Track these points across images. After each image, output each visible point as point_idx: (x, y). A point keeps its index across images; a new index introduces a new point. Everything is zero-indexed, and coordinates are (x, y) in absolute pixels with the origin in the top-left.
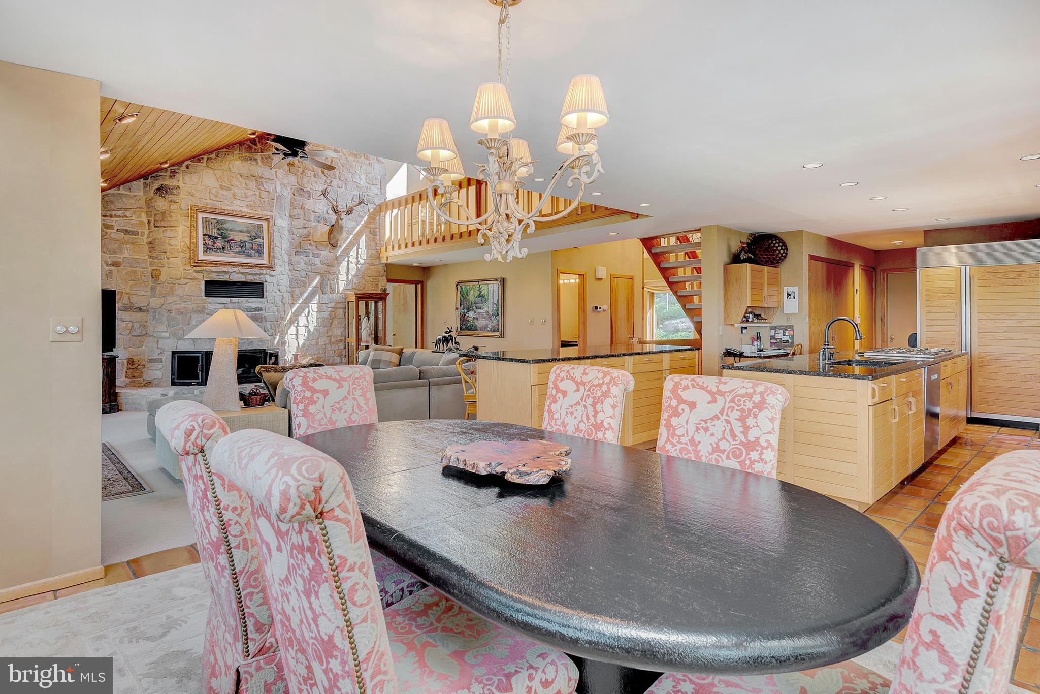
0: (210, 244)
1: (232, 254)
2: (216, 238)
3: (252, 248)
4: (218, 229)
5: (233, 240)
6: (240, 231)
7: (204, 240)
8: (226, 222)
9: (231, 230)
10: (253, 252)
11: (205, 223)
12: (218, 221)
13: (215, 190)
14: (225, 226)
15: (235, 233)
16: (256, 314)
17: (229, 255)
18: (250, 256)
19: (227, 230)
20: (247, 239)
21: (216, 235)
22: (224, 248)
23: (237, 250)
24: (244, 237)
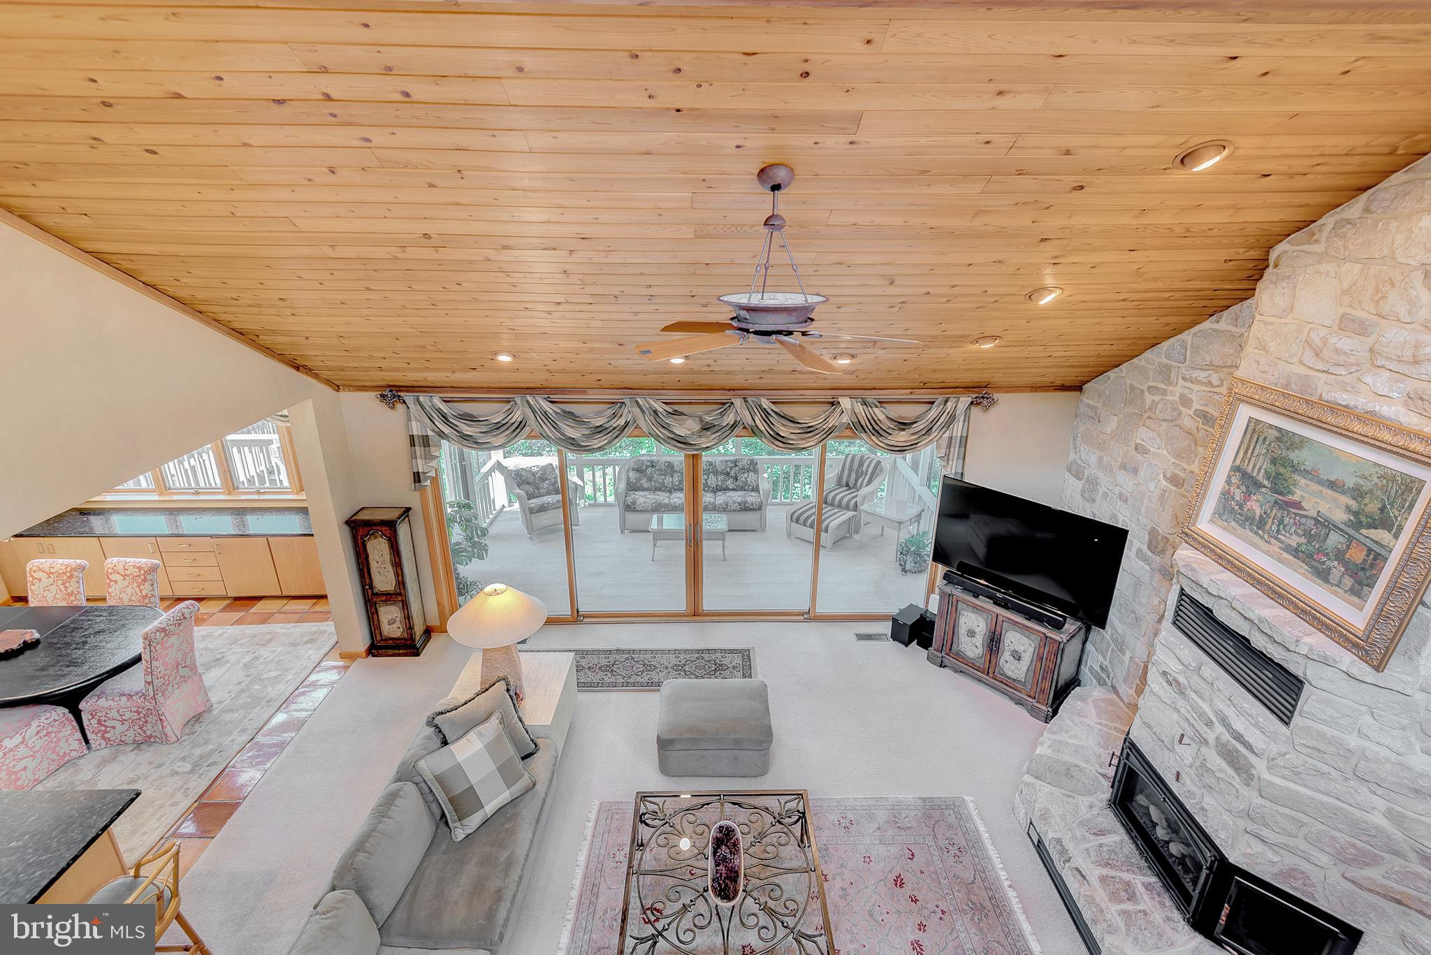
0: (1237, 497)
1: (1275, 547)
2: (1258, 485)
3: (1340, 556)
4: (1274, 461)
5: (1297, 505)
6: (1332, 485)
7: (1228, 482)
8: (1303, 442)
9: (1306, 473)
10: (1337, 570)
11: (1248, 436)
12: (1282, 435)
13: (1323, 332)
14: (1294, 456)
15: (1315, 487)
16: (1237, 751)
17: (1265, 546)
18: (1323, 575)
19: (1295, 469)
20: (1340, 516)
21: (1261, 477)
22: (1261, 524)
23: (1294, 541)
24: (1336, 509)
